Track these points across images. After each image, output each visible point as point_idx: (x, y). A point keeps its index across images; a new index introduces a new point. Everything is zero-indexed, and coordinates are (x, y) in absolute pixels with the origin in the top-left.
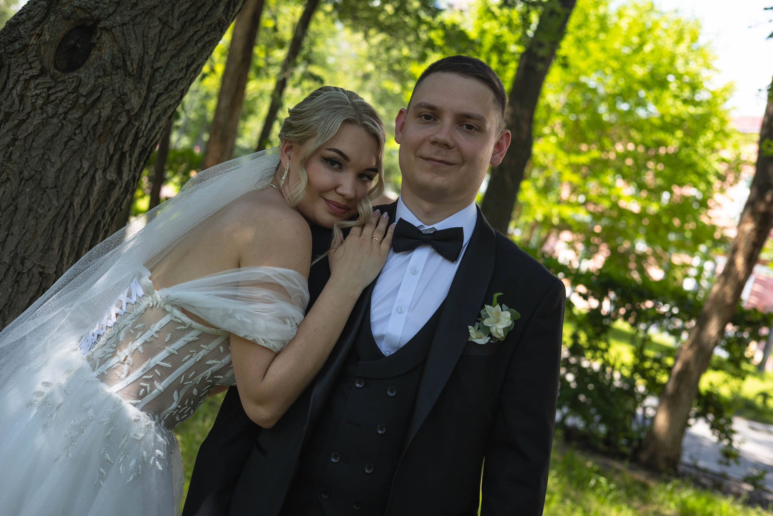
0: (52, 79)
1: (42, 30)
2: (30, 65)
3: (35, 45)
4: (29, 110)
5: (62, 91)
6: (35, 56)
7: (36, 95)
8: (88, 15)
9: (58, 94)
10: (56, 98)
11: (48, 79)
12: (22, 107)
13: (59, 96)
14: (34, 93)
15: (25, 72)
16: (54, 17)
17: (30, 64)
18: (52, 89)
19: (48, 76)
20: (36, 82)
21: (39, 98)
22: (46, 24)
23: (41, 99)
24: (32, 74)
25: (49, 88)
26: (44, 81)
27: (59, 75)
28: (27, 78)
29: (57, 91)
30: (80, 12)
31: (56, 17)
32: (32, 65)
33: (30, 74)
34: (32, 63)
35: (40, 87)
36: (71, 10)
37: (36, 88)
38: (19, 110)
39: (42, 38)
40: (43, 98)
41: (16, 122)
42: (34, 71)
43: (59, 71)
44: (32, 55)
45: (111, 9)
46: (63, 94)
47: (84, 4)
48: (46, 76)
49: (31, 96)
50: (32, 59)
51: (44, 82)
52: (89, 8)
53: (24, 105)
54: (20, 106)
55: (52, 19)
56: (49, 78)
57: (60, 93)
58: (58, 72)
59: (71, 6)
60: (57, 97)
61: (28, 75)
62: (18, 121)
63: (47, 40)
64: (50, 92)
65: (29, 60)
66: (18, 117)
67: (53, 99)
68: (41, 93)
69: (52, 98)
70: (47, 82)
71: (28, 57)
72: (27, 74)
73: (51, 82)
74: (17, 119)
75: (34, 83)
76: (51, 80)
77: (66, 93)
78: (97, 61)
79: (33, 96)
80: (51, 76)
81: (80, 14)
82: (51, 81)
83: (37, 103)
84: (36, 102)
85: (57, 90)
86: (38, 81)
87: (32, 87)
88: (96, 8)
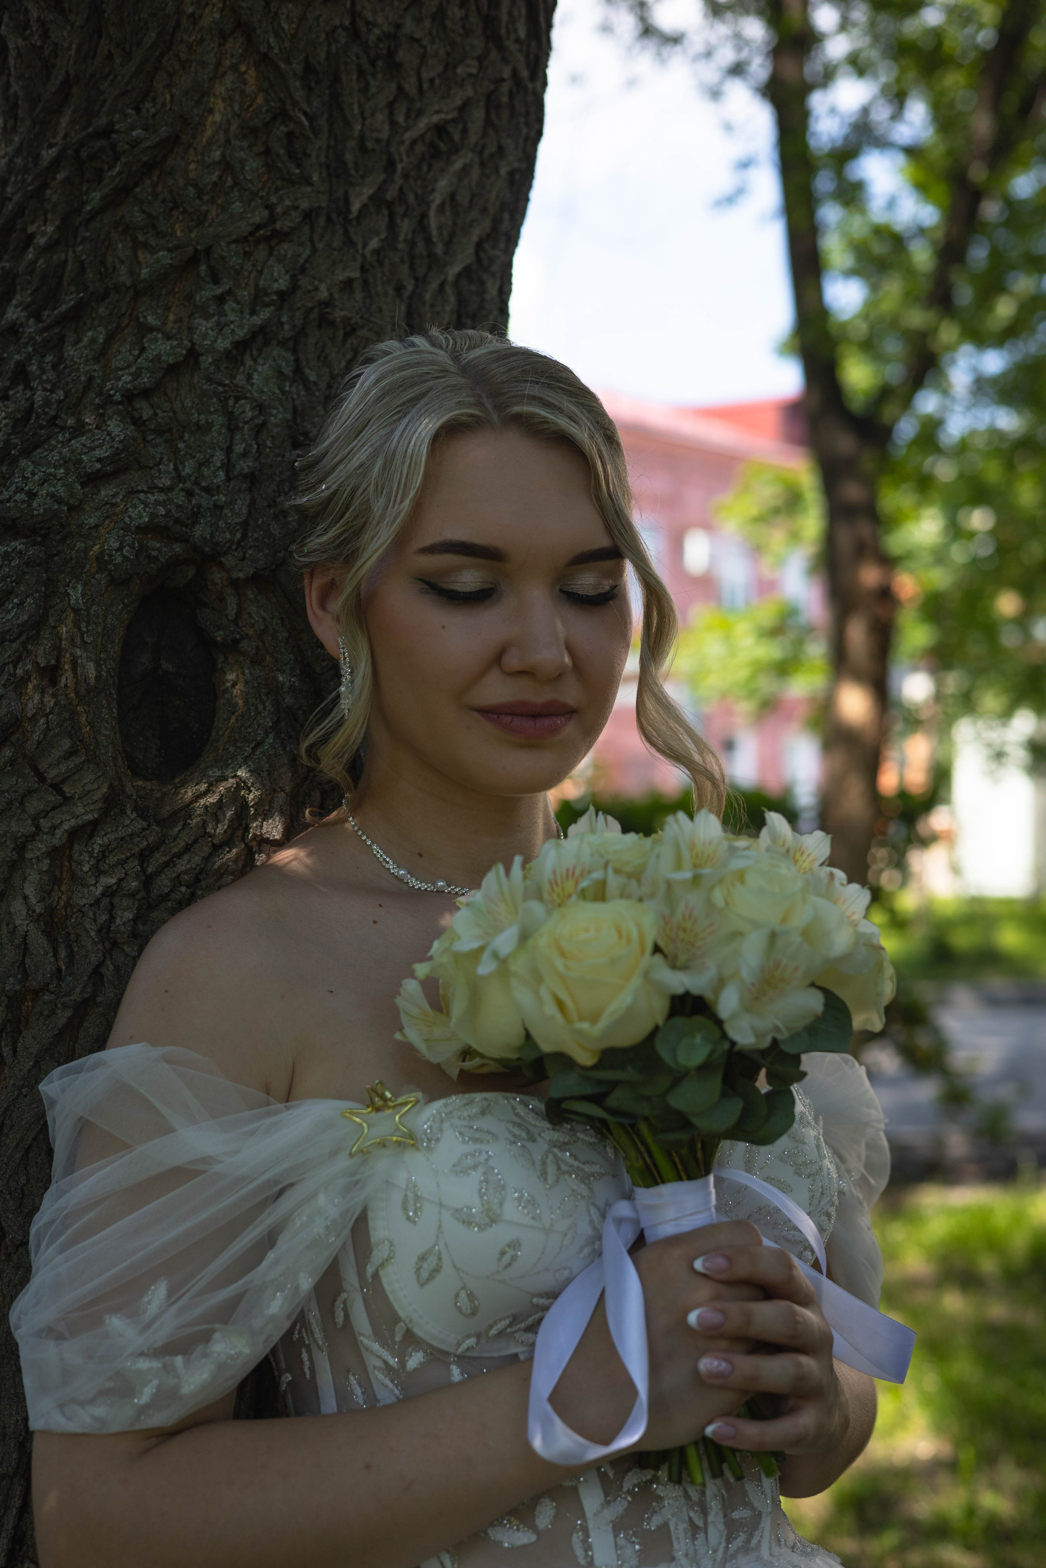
0: (141, 816)
1: (58, 650)
2: (61, 792)
3: (50, 713)
4: (94, 959)
5: (188, 848)
6: (71, 753)
7: (109, 893)
8: (178, 548)
9: (182, 865)
10: (177, 881)
11: (132, 822)
12: (63, 954)
13: (185, 872)
14: (99, 890)
15: (44, 823)
16: (80, 587)
17: (56, 787)
18: (156, 855)
19: (128, 812)
20: (97, 849)
21: (116, 901)
22: (60, 621)
23: (125, 903)
24: (73, 822)
25: (144, 856)
26: (122, 833)
27: (158, 795)
28: (56, 842)
29: (174, 856)
30: (158, 545)
31: (85, 585)
32: (66, 789)
33: (66, 826)
34: (63, 781)
35: (112, 860)
36: (132, 546)
37: (98, 872)
38: (59, 970)
39: (66, 678)
40: (133, 895)
41: (63, 1017)
42: (80, 810)
43: (146, 779)
44: (56, 754)
45: (239, 502)
46: (197, 859)
47: (162, 511)
48: (123, 812)
49: (91, 905)
50: (63, 768)
51: (122, 839)
52: (177, 521)
53: (70, 947)
54: (55, 955)
55: (76, 594)
56: (135, 815)
57: (186, 857)
58: (148, 784)
59: (126, 529)
60: (179, 876)
61: (58, 832)
62: (69, 1013)
63: (92, 681)
64: (150, 870)
65: (52, 774)
66: (65, 999)
67: (166, 890)
68: (120, 880)
69: (164, 882)
70: (131, 835)
71: (43, 765)
72: (54, 828)
73: (144, 829)
74: (65, 1007)
75: (91, 854)
76: (140, 824)
77: (207, 850)
78: (263, 703)
79: (98, 902)
80: (135, 809)
81: (159, 550)
82: (145, 824)
83: (118, 921)
84: (112, 918)
85: (175, 850)
86: (99, 841)
87: (86, 868)
88: (196, 515)
